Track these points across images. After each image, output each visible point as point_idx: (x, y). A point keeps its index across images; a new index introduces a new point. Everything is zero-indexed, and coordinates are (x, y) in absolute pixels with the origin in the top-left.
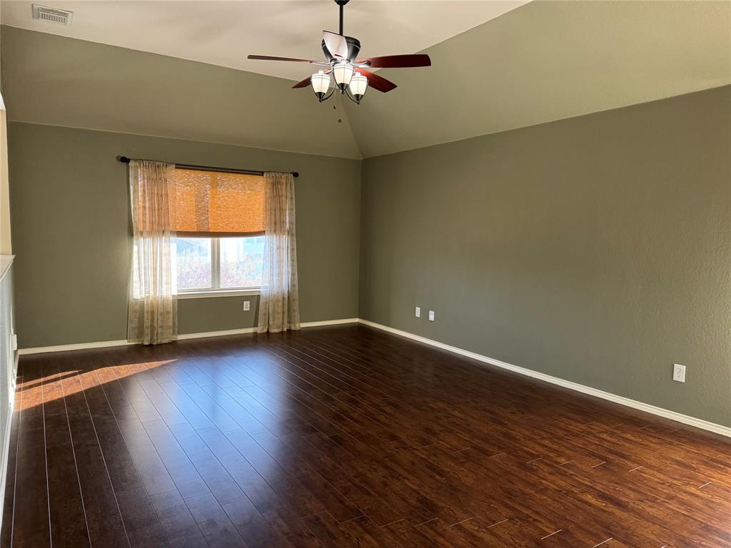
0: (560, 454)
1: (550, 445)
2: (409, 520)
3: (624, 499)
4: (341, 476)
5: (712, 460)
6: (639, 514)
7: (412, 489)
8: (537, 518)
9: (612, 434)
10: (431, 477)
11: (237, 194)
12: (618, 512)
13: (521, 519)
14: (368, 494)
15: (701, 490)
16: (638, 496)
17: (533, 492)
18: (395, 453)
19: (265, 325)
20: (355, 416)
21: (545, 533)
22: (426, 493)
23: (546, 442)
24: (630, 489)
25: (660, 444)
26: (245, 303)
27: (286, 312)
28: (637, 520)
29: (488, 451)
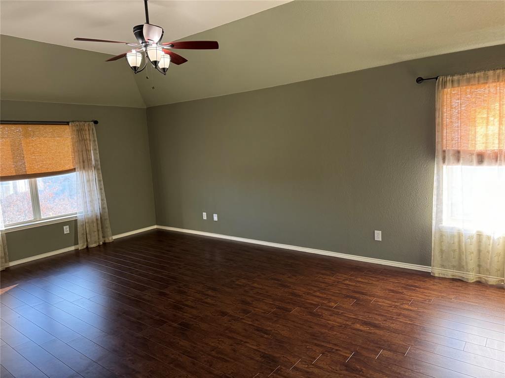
0: (330, 301)
1: (321, 295)
2: (262, 373)
3: (377, 322)
4: (201, 353)
5: (407, 285)
6: (388, 329)
7: (253, 349)
8: (337, 348)
9: (350, 280)
10: (262, 337)
11: (48, 141)
12: (377, 331)
13: (329, 352)
14: (227, 361)
15: (411, 305)
16: (383, 318)
17: (327, 331)
18: (230, 325)
19: (84, 243)
20: (189, 303)
21: (346, 358)
22: (265, 350)
23: (318, 294)
24: (376, 314)
25: (378, 281)
26: (65, 227)
27: (101, 229)
28: (389, 334)
29: (287, 308)
